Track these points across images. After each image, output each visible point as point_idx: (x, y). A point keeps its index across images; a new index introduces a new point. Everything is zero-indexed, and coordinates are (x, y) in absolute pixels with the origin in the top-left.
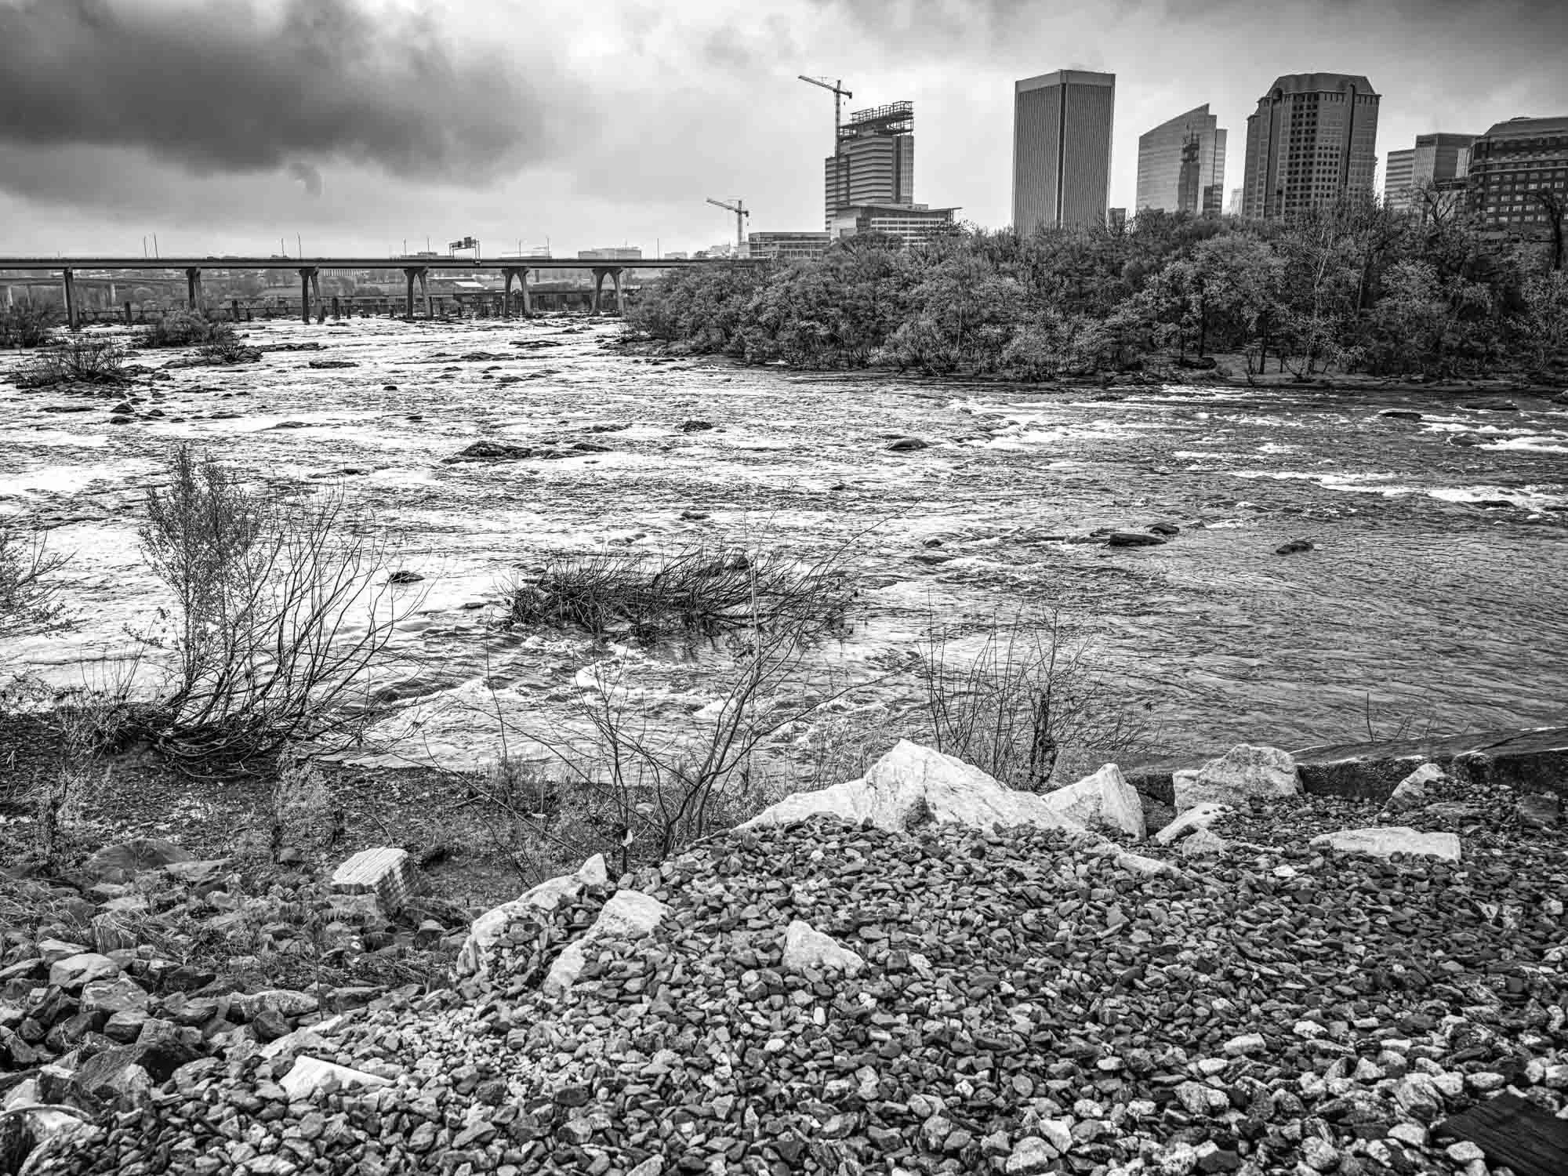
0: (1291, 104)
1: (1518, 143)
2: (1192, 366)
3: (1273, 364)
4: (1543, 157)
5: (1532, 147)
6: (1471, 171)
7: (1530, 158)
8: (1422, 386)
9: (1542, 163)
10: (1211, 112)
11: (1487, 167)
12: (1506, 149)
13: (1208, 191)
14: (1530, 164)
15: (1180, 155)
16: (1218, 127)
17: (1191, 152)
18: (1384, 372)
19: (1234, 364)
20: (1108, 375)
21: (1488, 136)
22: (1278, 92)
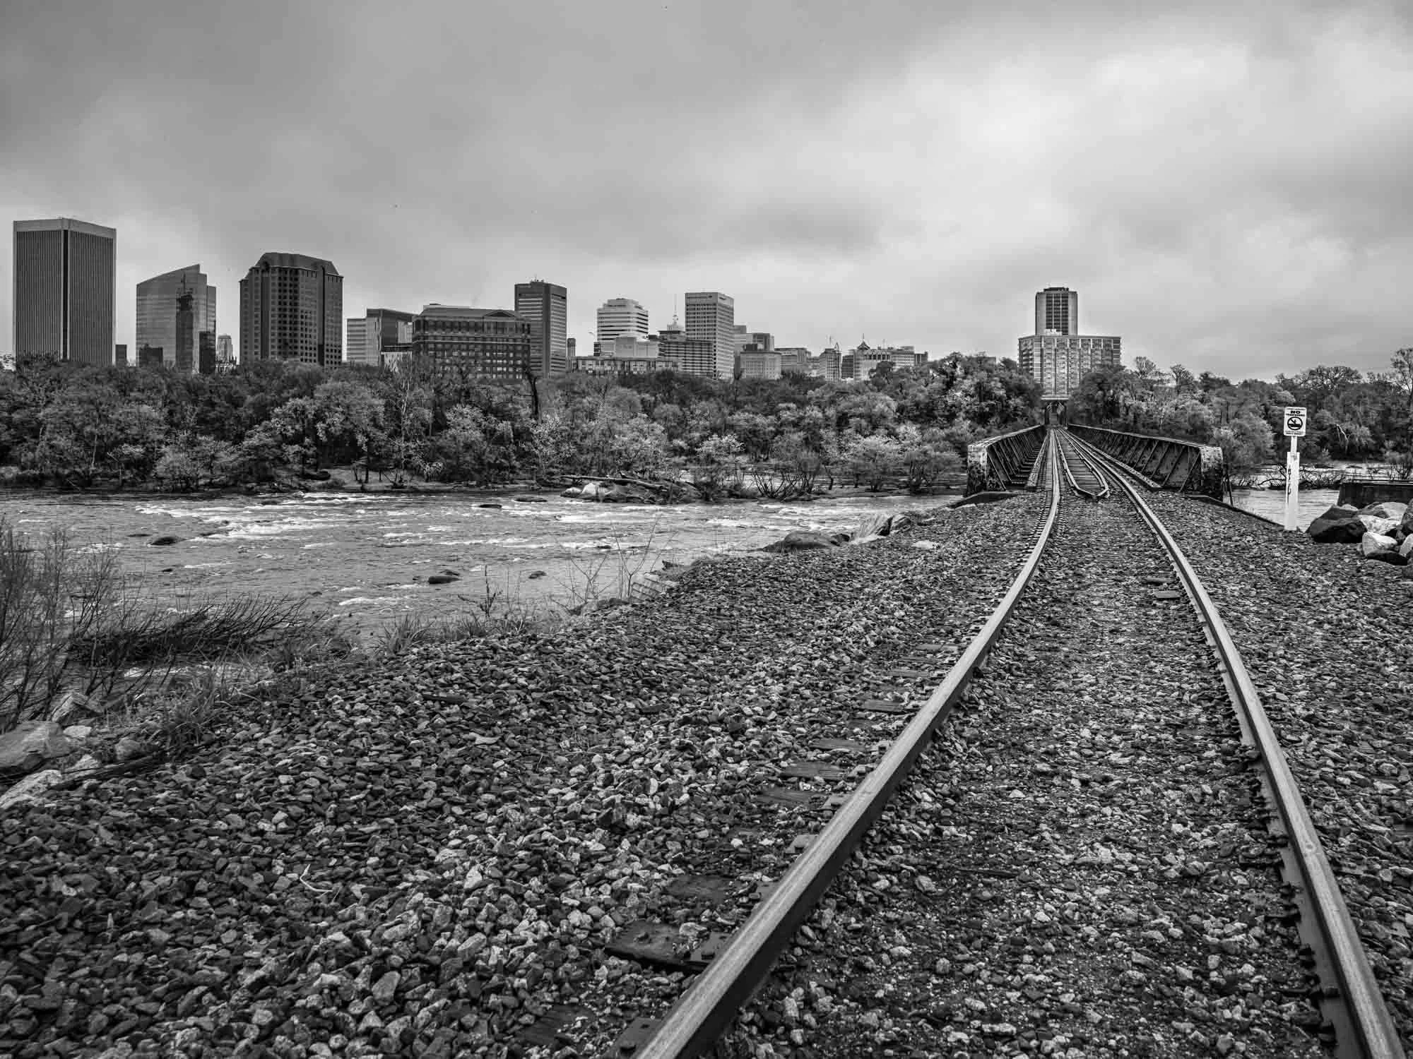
0: (277, 275)
1: (444, 323)
2: (313, 478)
3: (374, 476)
4: (460, 334)
5: (453, 326)
6: (414, 339)
7: (451, 334)
8: (477, 489)
9: (460, 338)
10: (202, 272)
11: (427, 337)
12: (436, 326)
13: (204, 336)
14: (452, 338)
15: (176, 304)
16: (209, 283)
17: (185, 303)
18: (450, 481)
19: (342, 474)
20: (249, 485)
21: (423, 316)
22: (266, 263)
